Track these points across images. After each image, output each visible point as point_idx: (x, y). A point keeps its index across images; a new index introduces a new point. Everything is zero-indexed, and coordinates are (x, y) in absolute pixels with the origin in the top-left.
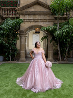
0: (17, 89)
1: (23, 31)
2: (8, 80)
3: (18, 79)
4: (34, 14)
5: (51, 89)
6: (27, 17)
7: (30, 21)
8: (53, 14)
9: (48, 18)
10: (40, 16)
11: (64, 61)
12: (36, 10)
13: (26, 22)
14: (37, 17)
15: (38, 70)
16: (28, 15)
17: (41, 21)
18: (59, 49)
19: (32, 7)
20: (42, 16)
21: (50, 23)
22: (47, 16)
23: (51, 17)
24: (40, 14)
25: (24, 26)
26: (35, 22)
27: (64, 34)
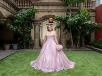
1: (37, 21)
2: (23, 63)
4: (48, 5)
6: (41, 8)
7: (43, 11)
9: (61, 9)
10: (53, 7)
14: (50, 8)
16: (42, 6)
17: (54, 12)
18: (71, 37)
20: (55, 7)
21: (62, 13)
22: (60, 7)
23: (63, 8)
24: (53, 4)
25: (38, 16)
26: (49, 12)
27: (76, 22)
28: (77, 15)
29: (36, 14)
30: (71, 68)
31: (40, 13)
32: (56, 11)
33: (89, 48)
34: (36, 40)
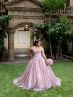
0: (18, 90)
3: (14, 80)
5: (52, 87)
6: (16, 13)
7: (19, 17)
8: (44, 11)
9: (39, 15)
10: (30, 13)
11: (56, 59)
12: (26, 6)
13: (15, 18)
14: (27, 14)
15: (39, 69)
16: (18, 11)
17: (31, 18)
19: (22, 3)
20: (32, 13)
21: (40, 20)
22: (38, 13)
23: (41, 14)
24: (30, 10)
25: (13, 23)
26: (25, 19)
27: (57, 32)
29: (10, 21)
30: (59, 85)
31: (15, 19)
32: (33, 18)
33: (68, 58)
34: (11, 51)
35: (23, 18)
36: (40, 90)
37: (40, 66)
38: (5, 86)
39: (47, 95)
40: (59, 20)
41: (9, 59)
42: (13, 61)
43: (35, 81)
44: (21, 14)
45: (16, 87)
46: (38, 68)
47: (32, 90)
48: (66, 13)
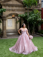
1: (5, 17)
4: (12, 6)
7: (9, 10)
8: (24, 6)
9: (21, 9)
12: (13, 3)
13: (7, 10)
14: (14, 8)
16: (8, 6)
17: (17, 11)
20: (17, 7)
21: (22, 12)
26: (13, 11)
27: (33, 19)
28: (33, 14)
30: (37, 50)
32: (18, 10)
34: (4, 31)
35: (12, 11)
36: (27, 53)
37: (26, 40)
38: (4, 52)
39: (31, 56)
40: (33, 12)
41: (3, 36)
42: (6, 37)
43: (23, 48)
44: (11, 8)
45: (12, 53)
46: (25, 41)
47: (22, 54)
48: (37, 7)
